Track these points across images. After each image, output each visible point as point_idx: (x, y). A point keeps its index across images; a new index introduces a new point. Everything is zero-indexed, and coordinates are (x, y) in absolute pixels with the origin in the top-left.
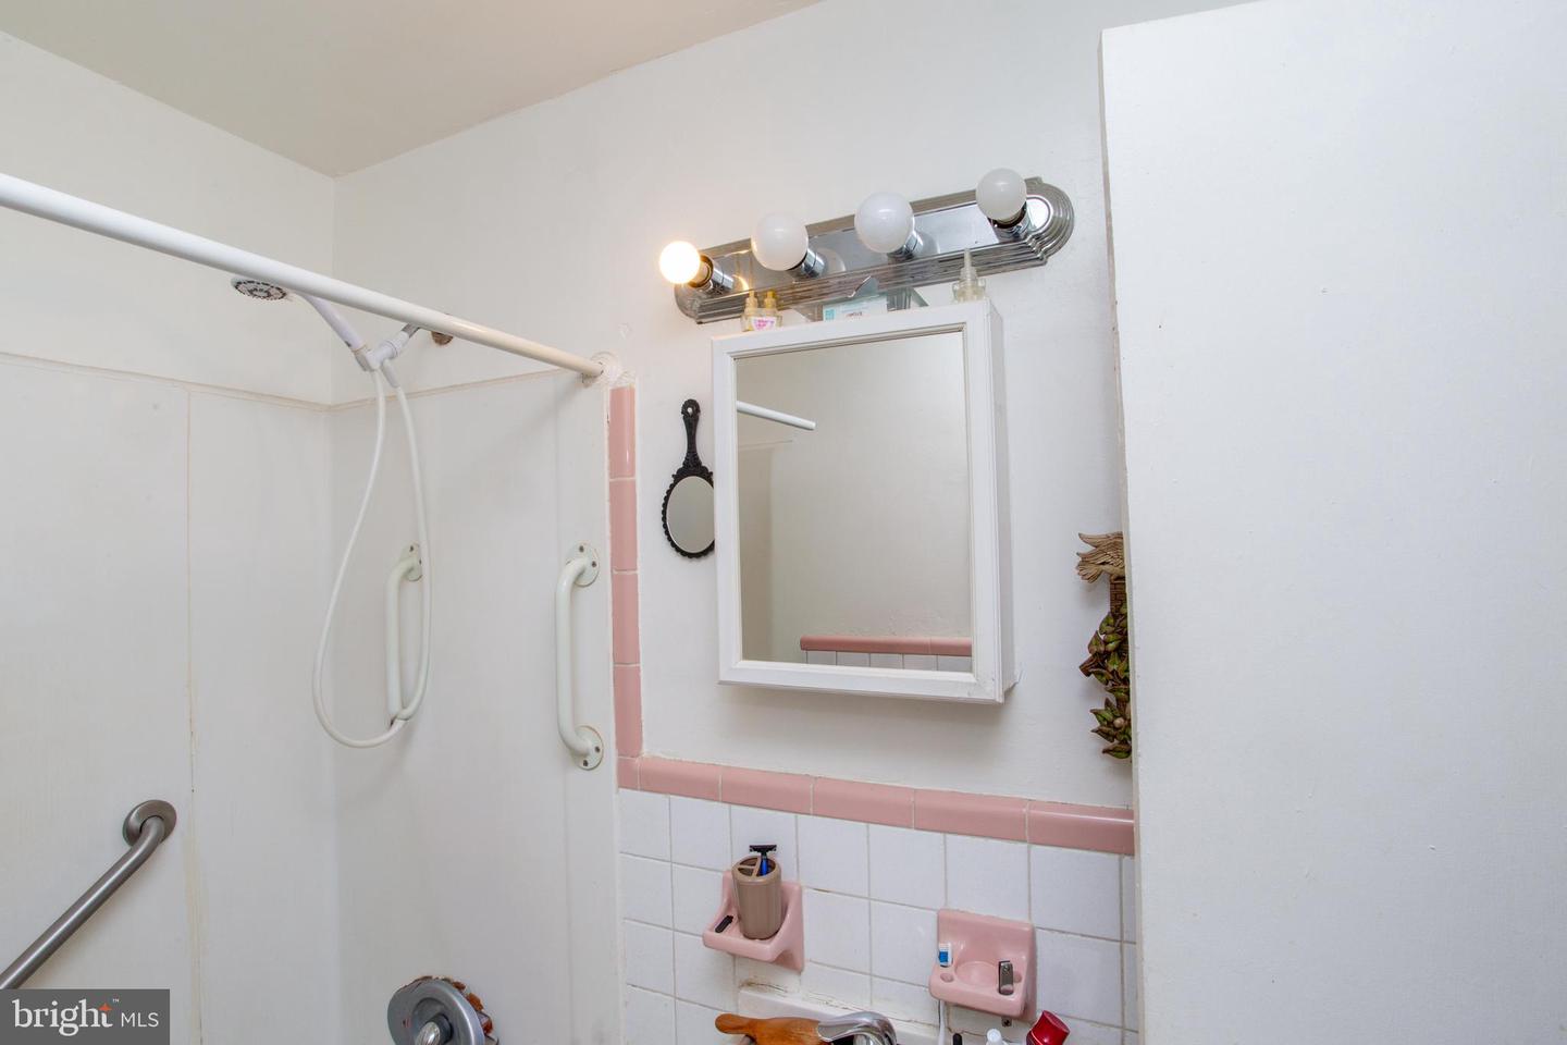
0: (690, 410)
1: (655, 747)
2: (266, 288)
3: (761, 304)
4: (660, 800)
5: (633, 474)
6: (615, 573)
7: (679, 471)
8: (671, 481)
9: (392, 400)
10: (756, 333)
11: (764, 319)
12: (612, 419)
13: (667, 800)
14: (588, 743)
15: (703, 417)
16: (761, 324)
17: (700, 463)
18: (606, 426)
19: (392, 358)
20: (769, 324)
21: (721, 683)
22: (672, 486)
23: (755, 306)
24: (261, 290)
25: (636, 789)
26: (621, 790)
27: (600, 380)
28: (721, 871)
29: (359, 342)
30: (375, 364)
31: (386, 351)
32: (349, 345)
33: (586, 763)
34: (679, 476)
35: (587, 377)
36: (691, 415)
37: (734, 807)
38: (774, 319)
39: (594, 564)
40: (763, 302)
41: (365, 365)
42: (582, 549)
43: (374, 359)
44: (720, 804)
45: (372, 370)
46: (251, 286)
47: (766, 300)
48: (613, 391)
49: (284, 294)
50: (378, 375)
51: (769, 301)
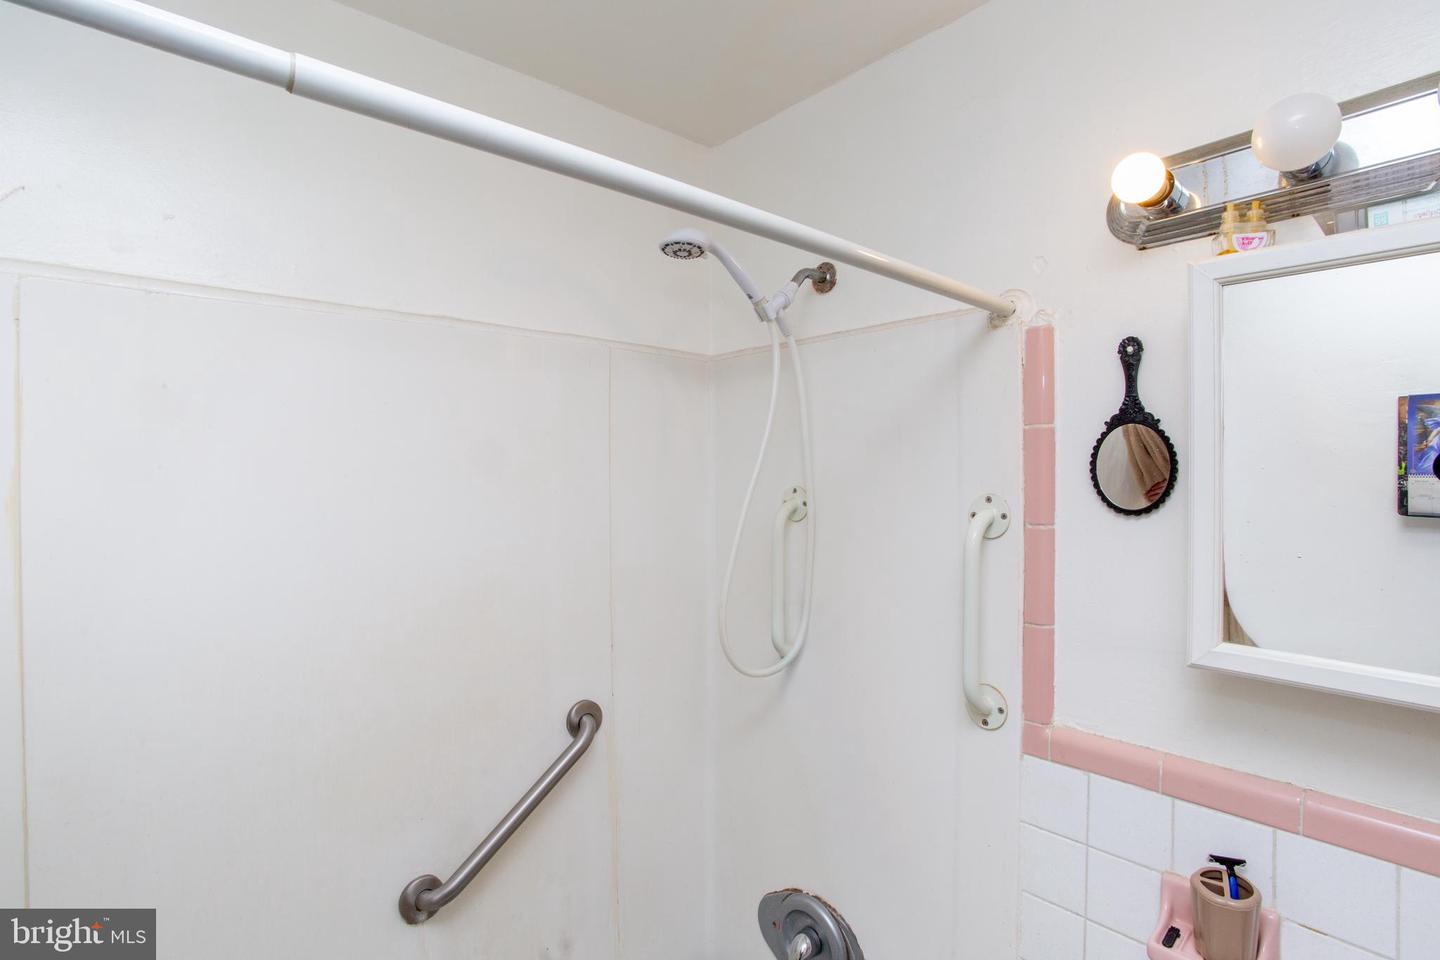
0: (1130, 349)
1: (1069, 716)
2: (688, 247)
3: (1243, 217)
4: (1077, 777)
5: (1051, 419)
6: (1030, 527)
7: (1114, 418)
8: (1104, 429)
9: (784, 346)
10: (1242, 254)
11: (1251, 235)
12: (1027, 361)
13: (1086, 777)
14: (991, 702)
15: (1145, 356)
16: (1246, 243)
17: (1142, 409)
18: (1020, 370)
19: (785, 307)
20: (1256, 242)
21: (1193, 666)
22: (1104, 435)
23: (1235, 221)
24: (684, 250)
25: (1047, 760)
26: (1026, 756)
27: (1012, 320)
28: (1158, 871)
29: (759, 294)
30: (772, 315)
31: (781, 300)
32: (750, 297)
33: (985, 723)
34: (1112, 425)
35: (998, 317)
36: (1131, 355)
37: (1179, 803)
38: (1264, 234)
39: (1004, 516)
40: (1245, 215)
41: (762, 316)
42: (989, 500)
43: (771, 309)
44: (1159, 796)
45: (769, 320)
46: (676, 247)
47: (1250, 213)
48: (1028, 332)
49: (702, 253)
50: (774, 326)
51: (1255, 212)
